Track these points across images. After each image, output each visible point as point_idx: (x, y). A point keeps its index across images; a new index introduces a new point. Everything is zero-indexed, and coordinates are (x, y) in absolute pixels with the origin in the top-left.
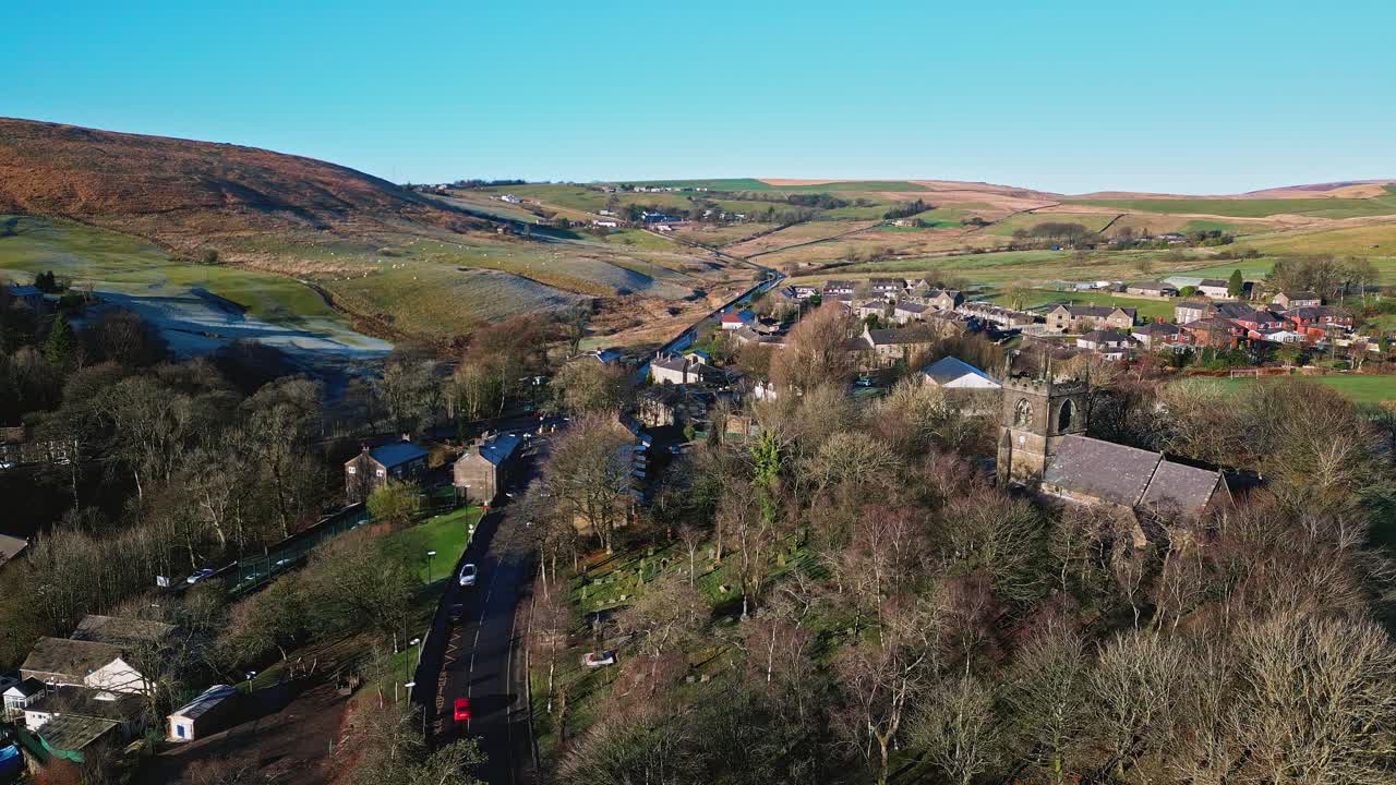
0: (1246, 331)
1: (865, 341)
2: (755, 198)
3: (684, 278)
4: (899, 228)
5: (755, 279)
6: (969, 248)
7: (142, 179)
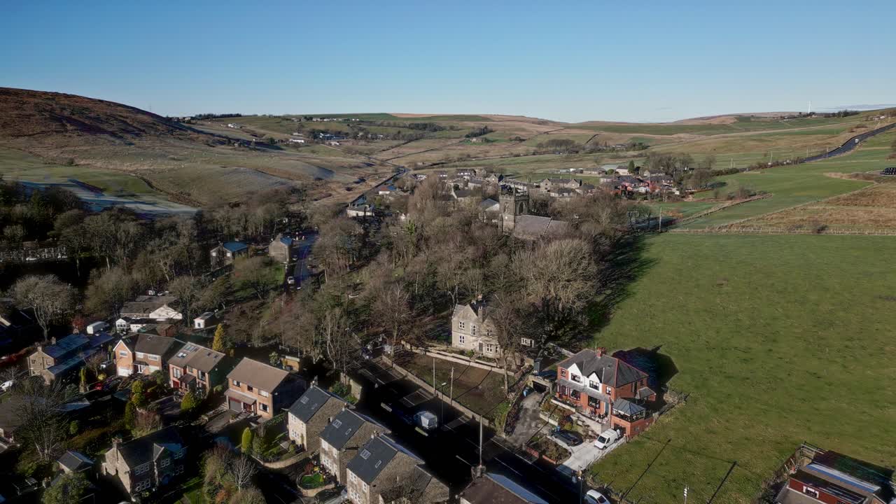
0: (626, 187)
1: (452, 196)
2: (389, 125)
3: (351, 171)
4: (474, 143)
5: (393, 172)
6: (512, 154)
7: (14, 116)
